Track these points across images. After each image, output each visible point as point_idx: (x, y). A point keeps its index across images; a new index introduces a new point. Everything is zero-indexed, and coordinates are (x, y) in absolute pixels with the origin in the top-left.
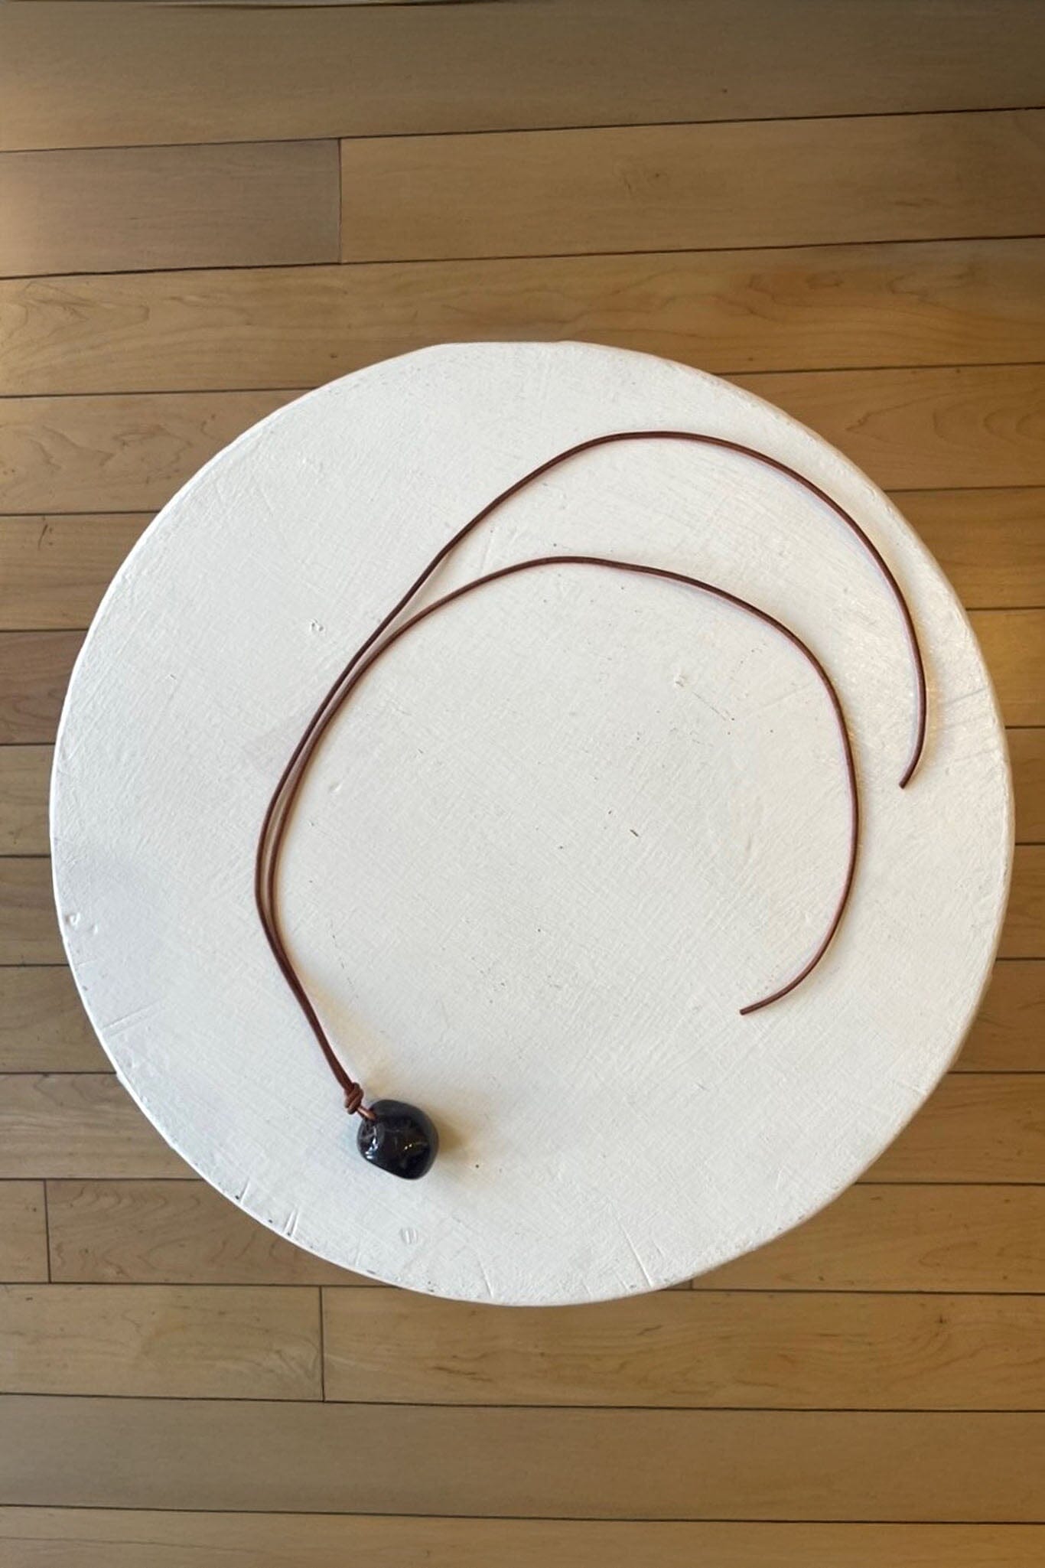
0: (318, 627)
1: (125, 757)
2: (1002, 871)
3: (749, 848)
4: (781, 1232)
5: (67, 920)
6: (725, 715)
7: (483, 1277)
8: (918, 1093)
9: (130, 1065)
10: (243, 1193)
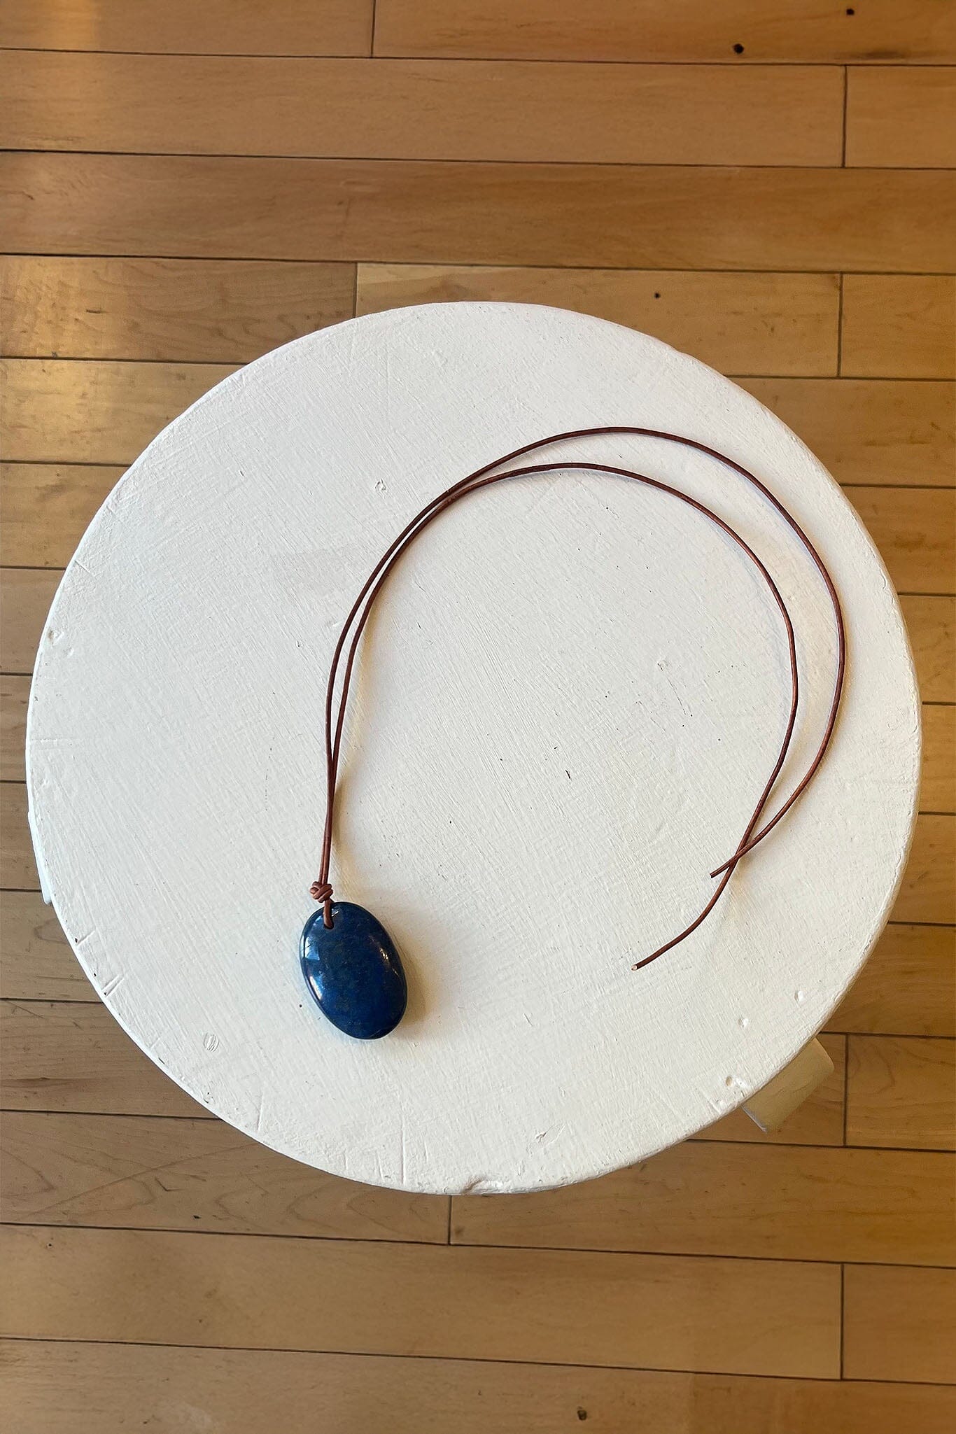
0: (381, 486)
1: (169, 520)
2: (865, 945)
3: (658, 830)
4: (540, 1184)
5: (50, 634)
6: (686, 708)
7: (258, 1110)
8: (714, 1110)
9: (41, 782)
10: (83, 939)
